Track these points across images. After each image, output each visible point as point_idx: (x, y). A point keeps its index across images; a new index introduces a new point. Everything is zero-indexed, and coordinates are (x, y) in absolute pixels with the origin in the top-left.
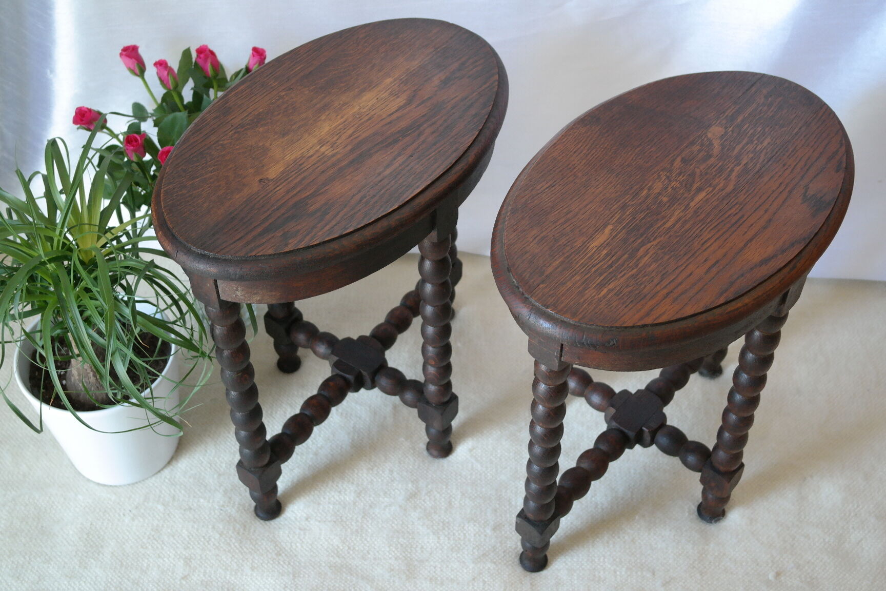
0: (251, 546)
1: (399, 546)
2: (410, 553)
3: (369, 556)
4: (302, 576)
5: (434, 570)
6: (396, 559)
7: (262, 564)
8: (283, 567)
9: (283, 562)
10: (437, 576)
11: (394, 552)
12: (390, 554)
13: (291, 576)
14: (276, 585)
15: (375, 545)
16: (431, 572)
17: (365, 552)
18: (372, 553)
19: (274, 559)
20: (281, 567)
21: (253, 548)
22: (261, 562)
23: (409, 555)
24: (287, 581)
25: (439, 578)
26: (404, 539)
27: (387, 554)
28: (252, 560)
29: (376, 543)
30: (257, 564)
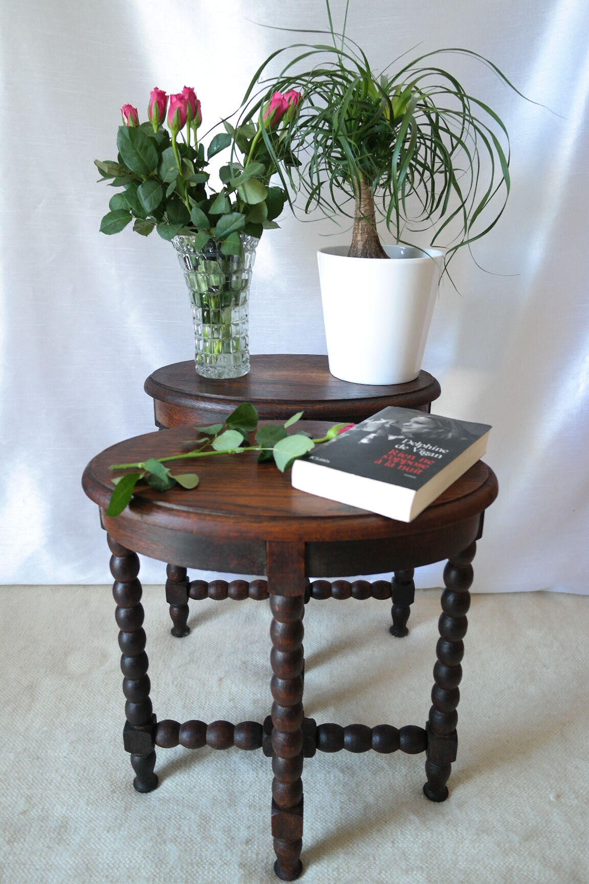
0: (89, 784)
1: (222, 780)
2: (232, 786)
3: (195, 790)
4: (133, 809)
5: (253, 799)
6: (219, 791)
7: (97, 800)
8: (116, 802)
9: (117, 798)
10: (255, 804)
11: (217, 785)
12: (214, 787)
13: (123, 809)
14: (108, 817)
15: (201, 781)
16: (251, 800)
17: (191, 786)
18: (197, 787)
19: (109, 796)
20: (115, 803)
21: (91, 786)
22: (97, 798)
23: (231, 788)
24: (119, 814)
25: (257, 805)
26: (227, 775)
27: (212, 787)
28: (88, 796)
29: (202, 779)
30: (92, 800)
